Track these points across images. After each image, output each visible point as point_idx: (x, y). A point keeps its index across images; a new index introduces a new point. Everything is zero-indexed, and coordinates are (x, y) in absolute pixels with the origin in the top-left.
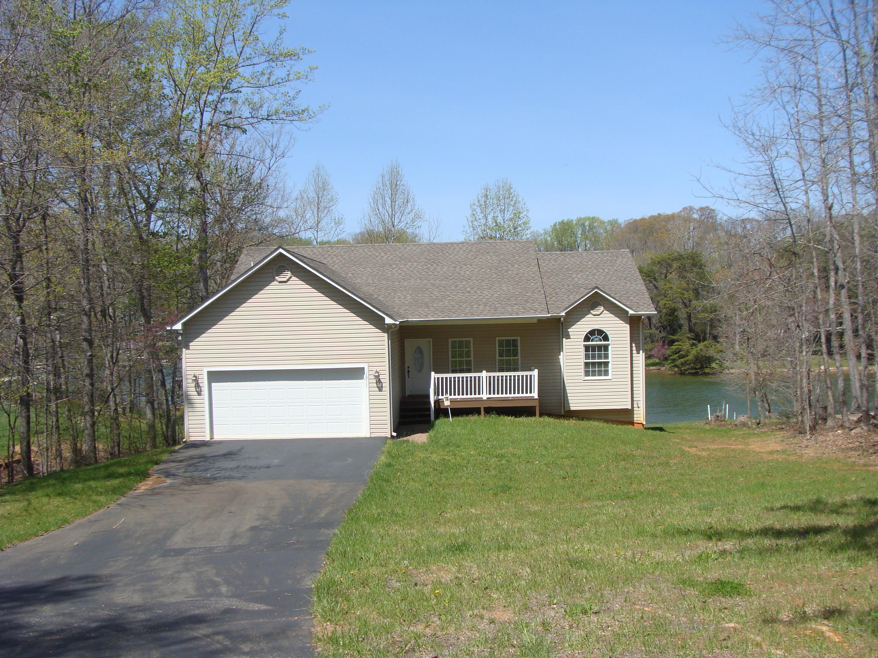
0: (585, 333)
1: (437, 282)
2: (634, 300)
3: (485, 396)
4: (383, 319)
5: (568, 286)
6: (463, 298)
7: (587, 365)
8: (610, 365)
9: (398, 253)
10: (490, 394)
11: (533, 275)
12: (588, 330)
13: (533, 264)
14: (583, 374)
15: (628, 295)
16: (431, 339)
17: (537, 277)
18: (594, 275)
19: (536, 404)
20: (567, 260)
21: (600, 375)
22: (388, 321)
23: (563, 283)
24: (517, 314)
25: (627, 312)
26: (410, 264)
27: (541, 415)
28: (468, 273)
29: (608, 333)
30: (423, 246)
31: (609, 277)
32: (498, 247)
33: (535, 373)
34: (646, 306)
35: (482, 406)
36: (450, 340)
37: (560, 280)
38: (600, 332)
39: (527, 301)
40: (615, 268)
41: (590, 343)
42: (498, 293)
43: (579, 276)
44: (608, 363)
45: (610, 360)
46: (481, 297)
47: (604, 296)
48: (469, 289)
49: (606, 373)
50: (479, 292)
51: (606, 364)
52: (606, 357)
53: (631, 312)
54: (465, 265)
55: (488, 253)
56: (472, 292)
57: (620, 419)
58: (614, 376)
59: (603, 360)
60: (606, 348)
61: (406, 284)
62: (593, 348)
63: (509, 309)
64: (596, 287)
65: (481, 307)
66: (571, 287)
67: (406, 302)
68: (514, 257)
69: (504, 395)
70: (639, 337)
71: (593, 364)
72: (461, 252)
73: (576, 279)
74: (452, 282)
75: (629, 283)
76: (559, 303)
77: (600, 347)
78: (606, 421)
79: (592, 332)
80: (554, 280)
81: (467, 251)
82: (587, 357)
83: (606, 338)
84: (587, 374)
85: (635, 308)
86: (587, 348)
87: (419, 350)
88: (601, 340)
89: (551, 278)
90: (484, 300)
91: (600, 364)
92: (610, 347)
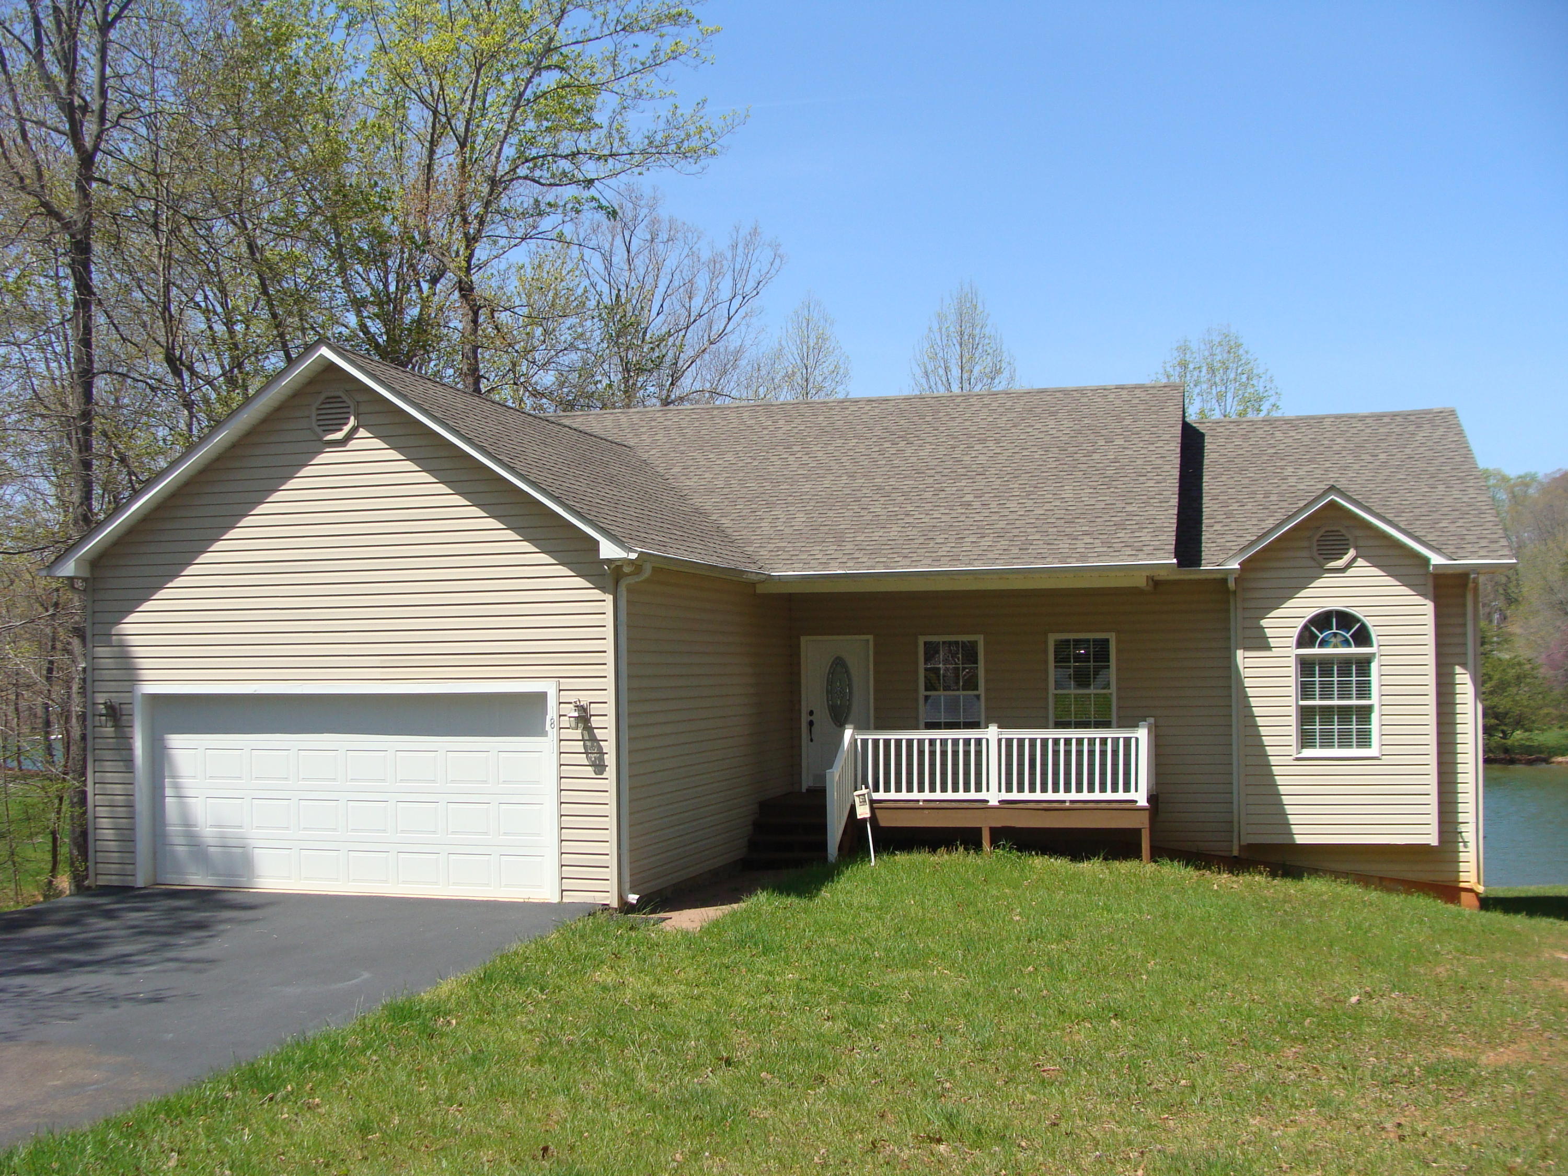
0: (1301, 623)
1: (892, 482)
2: (1452, 528)
3: (993, 796)
4: (594, 545)
5: (1267, 495)
6: (945, 518)
7: (1306, 714)
8: (1375, 717)
9: (821, 418)
10: (1009, 789)
11: (1159, 461)
12: (1311, 613)
13: (1167, 437)
14: (1293, 740)
15: (1435, 516)
16: (870, 637)
17: (1167, 468)
18: (1346, 468)
19: (1142, 822)
20: (1278, 435)
21: (1345, 742)
22: (608, 550)
23: (1254, 488)
24: (1083, 557)
25: (1426, 561)
26: (839, 442)
27: (1157, 854)
28: (982, 459)
29: (1369, 622)
30: (892, 403)
31: (1386, 472)
32: (1085, 400)
33: (1142, 734)
34: (1484, 543)
35: (985, 824)
36: (921, 640)
37: (1246, 481)
38: (1345, 619)
39: (1120, 526)
40: (1408, 451)
41: (1316, 651)
42: (1048, 507)
43: (1301, 473)
44: (1368, 709)
45: (1374, 700)
46: (995, 517)
47: (1355, 517)
48: (969, 498)
49: (1364, 740)
50: (993, 505)
51: (1365, 713)
52: (1364, 690)
53: (1436, 559)
54: (982, 441)
55: (1052, 414)
56: (977, 505)
57: (1411, 876)
58: (1386, 749)
59: (1354, 702)
60: (1364, 664)
61: (807, 487)
62: (1326, 665)
63: (1064, 545)
64: (1332, 489)
65: (985, 542)
66: (1274, 498)
67: (788, 531)
68: (1120, 420)
69: (1050, 796)
70: (1464, 634)
71: (1327, 712)
72: (984, 413)
73: (1292, 481)
74: (931, 480)
75: (1441, 488)
76: (1229, 538)
77: (1345, 664)
78: (1364, 880)
79: (1323, 621)
80: (1231, 482)
81: (1001, 410)
82: (1305, 691)
83: (1362, 637)
84: (1306, 740)
85: (1451, 549)
86: (1306, 666)
87: (839, 666)
88: (1346, 643)
89: (1224, 478)
90: (1002, 524)
91: (1345, 712)
92: (1374, 666)
